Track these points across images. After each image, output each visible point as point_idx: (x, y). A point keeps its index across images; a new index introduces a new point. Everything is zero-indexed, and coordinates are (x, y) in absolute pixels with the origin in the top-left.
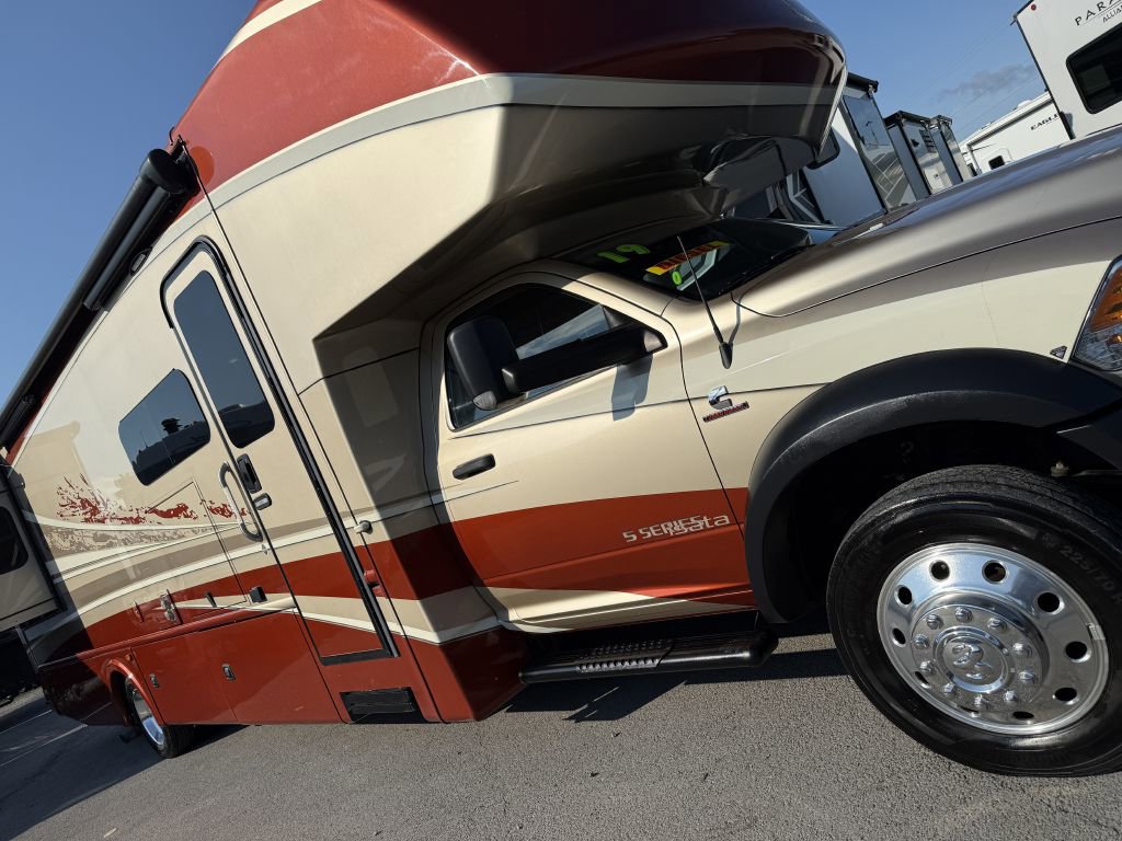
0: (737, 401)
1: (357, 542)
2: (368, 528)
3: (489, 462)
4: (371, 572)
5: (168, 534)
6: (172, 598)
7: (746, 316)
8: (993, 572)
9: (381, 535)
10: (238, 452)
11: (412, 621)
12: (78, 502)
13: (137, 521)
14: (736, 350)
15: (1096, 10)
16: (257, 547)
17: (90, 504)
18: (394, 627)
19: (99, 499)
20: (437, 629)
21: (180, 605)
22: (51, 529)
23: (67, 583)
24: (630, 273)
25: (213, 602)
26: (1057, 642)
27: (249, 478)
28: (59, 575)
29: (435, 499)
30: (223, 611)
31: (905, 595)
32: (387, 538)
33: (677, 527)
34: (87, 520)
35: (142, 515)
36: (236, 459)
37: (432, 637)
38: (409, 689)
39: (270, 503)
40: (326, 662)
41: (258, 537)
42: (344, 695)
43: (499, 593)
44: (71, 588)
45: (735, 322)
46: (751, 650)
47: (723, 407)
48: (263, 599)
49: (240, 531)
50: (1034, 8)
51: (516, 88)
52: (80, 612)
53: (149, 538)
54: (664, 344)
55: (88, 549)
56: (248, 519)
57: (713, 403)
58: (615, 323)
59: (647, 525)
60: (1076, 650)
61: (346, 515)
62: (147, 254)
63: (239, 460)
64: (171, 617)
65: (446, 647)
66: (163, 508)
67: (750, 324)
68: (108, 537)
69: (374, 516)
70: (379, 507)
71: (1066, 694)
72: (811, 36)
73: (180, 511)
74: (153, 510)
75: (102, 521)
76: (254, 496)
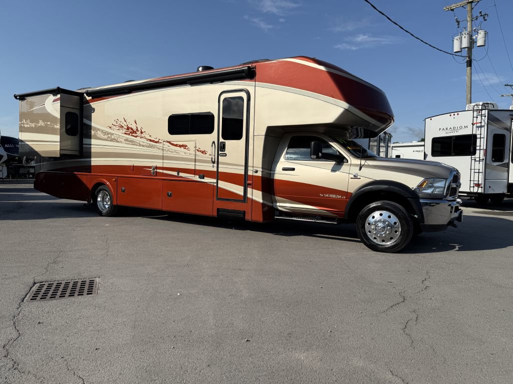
0: (359, 177)
1: (250, 173)
2: (256, 172)
3: (293, 169)
4: (251, 182)
5: (171, 150)
6: (157, 168)
7: (366, 163)
8: (389, 217)
9: (259, 174)
10: (221, 140)
11: (256, 195)
12: (126, 127)
13: (156, 142)
14: (362, 168)
15: (445, 129)
16: (212, 165)
17: (132, 129)
18: (249, 196)
19: (139, 129)
20: (263, 199)
21: (158, 171)
22: (99, 130)
23: (92, 148)
24: (344, 145)
25: (178, 174)
26: (394, 229)
27: (222, 147)
28: (91, 145)
29: (272, 172)
30: (181, 177)
31: (373, 217)
32: (260, 175)
33: (334, 196)
34: (125, 133)
35: (160, 141)
36: (220, 141)
37: (261, 201)
38: (244, 212)
39: (226, 156)
40: (218, 199)
41: (214, 163)
42: (218, 209)
43: (277, 198)
44: (93, 150)
45: (363, 164)
46: (338, 222)
47: (355, 177)
48: (204, 178)
49: (210, 159)
50: (431, 119)
51: (349, 107)
52: (92, 159)
53: (159, 149)
54: (348, 162)
55: (118, 142)
56: (213, 157)
57: (354, 176)
58: (338, 154)
59: (327, 193)
60: (396, 232)
61: (250, 166)
62: (221, 82)
63: (221, 142)
64: (153, 173)
65: (263, 204)
66: (175, 143)
67: (366, 165)
68: (135, 142)
69: (260, 170)
70: (262, 168)
71: (392, 238)
72: (390, 116)
73: (184, 146)
74: (168, 142)
75: (136, 137)
76: (220, 152)
